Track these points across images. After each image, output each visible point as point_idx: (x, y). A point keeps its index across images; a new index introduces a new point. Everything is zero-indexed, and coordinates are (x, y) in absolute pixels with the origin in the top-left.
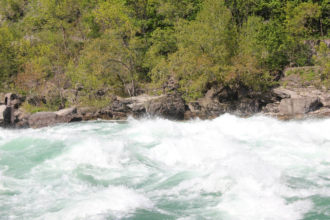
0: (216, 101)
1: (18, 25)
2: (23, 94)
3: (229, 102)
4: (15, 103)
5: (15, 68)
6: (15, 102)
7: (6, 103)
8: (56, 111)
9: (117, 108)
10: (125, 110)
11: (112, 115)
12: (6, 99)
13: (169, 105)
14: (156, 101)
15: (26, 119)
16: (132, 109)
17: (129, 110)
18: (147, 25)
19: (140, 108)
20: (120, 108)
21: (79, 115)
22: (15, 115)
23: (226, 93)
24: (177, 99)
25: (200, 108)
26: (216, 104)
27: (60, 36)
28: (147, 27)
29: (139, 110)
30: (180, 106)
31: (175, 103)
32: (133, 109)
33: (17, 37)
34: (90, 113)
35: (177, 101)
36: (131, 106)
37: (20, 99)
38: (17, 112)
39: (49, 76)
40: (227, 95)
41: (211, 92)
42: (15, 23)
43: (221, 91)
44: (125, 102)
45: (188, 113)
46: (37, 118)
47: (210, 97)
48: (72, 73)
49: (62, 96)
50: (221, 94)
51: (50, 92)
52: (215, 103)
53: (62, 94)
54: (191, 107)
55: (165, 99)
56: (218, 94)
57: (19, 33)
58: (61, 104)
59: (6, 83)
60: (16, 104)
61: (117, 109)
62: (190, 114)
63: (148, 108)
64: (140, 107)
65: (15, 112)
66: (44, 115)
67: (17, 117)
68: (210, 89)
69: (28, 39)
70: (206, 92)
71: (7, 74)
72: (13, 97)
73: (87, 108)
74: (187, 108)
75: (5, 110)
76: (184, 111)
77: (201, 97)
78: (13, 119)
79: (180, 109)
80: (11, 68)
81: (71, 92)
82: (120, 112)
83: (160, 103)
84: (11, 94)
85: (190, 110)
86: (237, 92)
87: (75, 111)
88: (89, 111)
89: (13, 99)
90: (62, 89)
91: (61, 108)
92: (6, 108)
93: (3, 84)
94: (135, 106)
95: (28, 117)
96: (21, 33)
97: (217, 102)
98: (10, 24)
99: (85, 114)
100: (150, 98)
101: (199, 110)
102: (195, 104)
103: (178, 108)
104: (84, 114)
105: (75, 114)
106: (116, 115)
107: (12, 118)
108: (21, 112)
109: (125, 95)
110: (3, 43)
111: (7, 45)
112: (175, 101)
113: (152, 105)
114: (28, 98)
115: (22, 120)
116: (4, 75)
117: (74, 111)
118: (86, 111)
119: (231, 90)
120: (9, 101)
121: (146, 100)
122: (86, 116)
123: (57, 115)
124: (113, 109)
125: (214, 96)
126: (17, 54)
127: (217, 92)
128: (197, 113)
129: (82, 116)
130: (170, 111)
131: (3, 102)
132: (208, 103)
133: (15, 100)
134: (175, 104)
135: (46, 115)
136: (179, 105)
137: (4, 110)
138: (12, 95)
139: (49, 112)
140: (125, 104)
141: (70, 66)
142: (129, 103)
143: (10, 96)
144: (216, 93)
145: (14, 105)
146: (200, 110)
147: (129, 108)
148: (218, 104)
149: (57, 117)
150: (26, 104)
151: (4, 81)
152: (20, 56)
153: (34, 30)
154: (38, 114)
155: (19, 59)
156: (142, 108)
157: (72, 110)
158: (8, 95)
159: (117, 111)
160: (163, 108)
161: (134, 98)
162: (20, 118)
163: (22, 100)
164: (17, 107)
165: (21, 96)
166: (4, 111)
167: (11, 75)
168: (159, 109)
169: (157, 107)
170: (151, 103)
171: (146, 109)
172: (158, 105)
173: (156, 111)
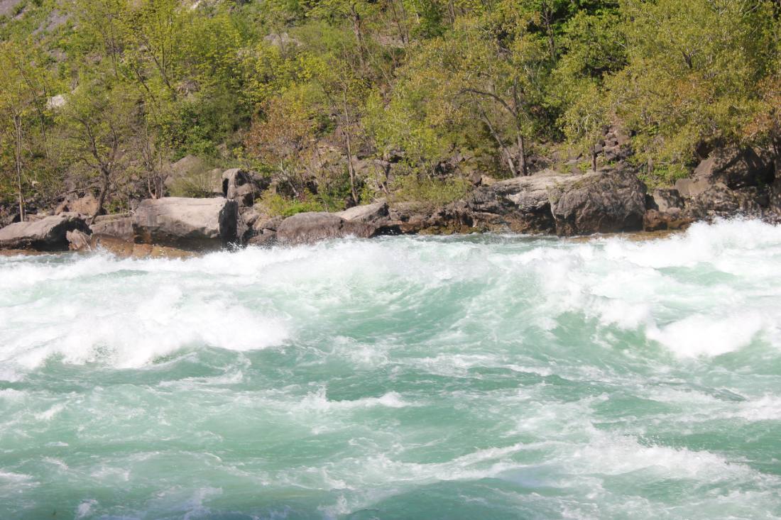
0: (720, 185)
1: (253, 9)
2: (264, 170)
3: (752, 187)
4: (246, 193)
5: (246, 111)
6: (245, 189)
7: (225, 194)
8: (339, 210)
9: (482, 203)
10: (502, 209)
11: (471, 219)
12: (226, 182)
13: (607, 197)
14: (576, 186)
15: (271, 229)
16: (518, 205)
17: (511, 208)
18: (555, 4)
19: (537, 203)
20: (490, 204)
21: (395, 221)
22: (247, 221)
23: (745, 167)
24: (627, 183)
25: (681, 204)
26: (721, 194)
27: (350, 34)
28: (554, 11)
29: (534, 208)
30: (632, 197)
31: (621, 192)
32: (520, 207)
33: (249, 37)
34: (419, 216)
35: (625, 187)
36: (515, 198)
37: (256, 182)
38: (249, 212)
39: (324, 128)
40: (746, 172)
41: (708, 165)
42: (246, 6)
43: (733, 162)
44: (501, 189)
45: (652, 214)
46: (297, 226)
47: (706, 177)
48: (376, 121)
49: (354, 174)
50: (732, 168)
51: (325, 165)
52: (718, 191)
53: (353, 170)
54: (659, 201)
55: (598, 182)
56: (724, 168)
57: (254, 28)
58: (351, 195)
59: (224, 145)
60: (248, 195)
61: (482, 206)
62: (656, 218)
63: (555, 204)
64: (538, 200)
65: (246, 214)
66: (312, 220)
67: (250, 224)
68: (706, 157)
69: (275, 43)
70: (696, 164)
71: (227, 126)
72: (241, 178)
73: (412, 203)
74: (650, 203)
75: (224, 208)
76: (643, 209)
77: (685, 176)
78: (241, 229)
79: (633, 207)
80: (237, 111)
81: (375, 165)
82: (489, 214)
83: (584, 191)
84: (236, 171)
85: (656, 207)
86: (772, 164)
87: (384, 211)
88: (416, 211)
89: (241, 184)
90: (354, 158)
91: (352, 204)
92: (226, 205)
93: (219, 147)
94: (525, 198)
95: (275, 225)
96: (259, 29)
97: (723, 189)
98: (233, 8)
99: (408, 218)
100: (560, 180)
101: (679, 209)
102: (669, 194)
103: (629, 204)
104: (404, 219)
105: (384, 218)
106: (481, 220)
107: (238, 227)
108: (260, 214)
109: (501, 172)
110: (218, 53)
111: (228, 59)
112: (621, 187)
113: (566, 197)
114: (275, 182)
115: (262, 232)
116: (221, 127)
117: (381, 210)
118: (407, 211)
119: (759, 160)
120: (231, 187)
121: (551, 184)
122: (409, 222)
123: (342, 221)
124: (472, 206)
125: (717, 173)
126: (250, 77)
127: (724, 164)
128: (674, 215)
129: (400, 223)
130: (610, 210)
131: (219, 189)
132: (702, 190)
133: (246, 186)
134: (622, 194)
135: (317, 220)
136: (630, 197)
137: (221, 208)
138: (239, 173)
139: (324, 213)
140: (503, 194)
141: (372, 104)
142: (512, 192)
143: (234, 176)
144: (720, 166)
145: (243, 198)
146: (683, 207)
147: (512, 204)
148: (726, 192)
149: (342, 226)
150: (271, 194)
151: (221, 142)
152: (256, 83)
153: (288, 21)
154: (297, 218)
155: (254, 89)
156: (541, 203)
157: (378, 208)
158: (231, 174)
159: (483, 211)
160: (593, 204)
161: (522, 180)
162: (258, 226)
163: (263, 185)
164: (249, 201)
165: (259, 176)
166: (221, 212)
167: (235, 128)
168: (582, 205)
169: (579, 201)
170: (562, 191)
171: (552, 205)
172: (581, 196)
173: (574, 211)
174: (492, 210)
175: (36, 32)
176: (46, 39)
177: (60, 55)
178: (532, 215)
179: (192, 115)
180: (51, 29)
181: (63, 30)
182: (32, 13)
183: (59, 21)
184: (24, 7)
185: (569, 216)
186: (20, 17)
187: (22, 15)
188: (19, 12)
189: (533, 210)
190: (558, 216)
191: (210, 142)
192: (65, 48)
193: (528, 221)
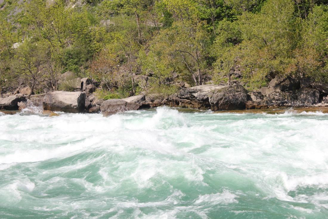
0: (278, 90)
1: (97, 9)
2: (98, 79)
3: (290, 91)
4: (90, 88)
5: (92, 53)
6: (90, 86)
7: (81, 89)
9: (183, 95)
10: (191, 99)
11: (179, 102)
12: (82, 83)
13: (231, 96)
14: (219, 91)
15: (99, 104)
16: (196, 98)
17: (194, 98)
18: (216, 13)
19: (204, 97)
20: (186, 96)
21: (148, 101)
22: (90, 100)
23: (288, 83)
24: (239, 90)
25: (262, 97)
26: (278, 94)
27: (134, 22)
28: (215, 16)
29: (203, 99)
30: (242, 96)
31: (237, 94)
32: (197, 98)
33: (94, 22)
34: (158, 100)
35: (239, 92)
36: (195, 95)
37: (94, 83)
38: (91, 96)
39: (122, 62)
40: (289, 85)
41: (274, 81)
42: (94, 7)
43: (284, 81)
44: (190, 91)
45: (249, 103)
47: (273, 87)
49: (134, 81)
50: (283, 83)
51: (123, 76)
52: (276, 93)
53: (133, 79)
54: (253, 97)
55: (228, 89)
56: (280, 83)
58: (132, 90)
59: (83, 67)
60: (91, 89)
61: (183, 97)
62: (251, 104)
63: (210, 98)
64: (205, 96)
65: (89, 97)
66: (114, 102)
67: (91, 101)
68: (274, 78)
70: (270, 80)
71: (84, 59)
72: (89, 82)
73: (156, 95)
74: (249, 98)
76: (246, 100)
77: (264, 86)
78: (87, 103)
79: (242, 100)
80: (88, 53)
81: (142, 78)
82: (186, 100)
83: (222, 93)
84: (86, 78)
85: (251, 99)
86: (299, 82)
87: (144, 99)
88: (157, 98)
89: (88, 84)
90: (134, 74)
91: (132, 94)
93: (80, 68)
94: (199, 95)
97: (278, 92)
98: (89, 8)
99: (154, 101)
100: (213, 88)
101: (261, 100)
102: (257, 94)
103: (240, 98)
104: (152, 101)
105: (144, 101)
106: (183, 103)
108: (95, 98)
109: (192, 83)
110: (81, 29)
111: (85, 32)
112: (237, 92)
113: (215, 95)
114: (102, 83)
115: (95, 106)
116: (81, 60)
117: (142, 98)
118: (153, 98)
119: (294, 80)
120: (84, 85)
121: (209, 90)
122: (154, 103)
123: (126, 103)
124: (179, 96)
125: (277, 86)
126: (93, 39)
127: (280, 81)
128: (258, 103)
129: (151, 103)
130: (233, 101)
131: (79, 87)
132: (271, 92)
133: (90, 85)
134: (237, 95)
135: (116, 102)
136: (241, 96)
137: (79, 96)
138: (87, 80)
139: (119, 100)
140: (191, 93)
141: (141, 54)
142: (194, 92)
143: (85, 81)
144: (278, 83)
145: (89, 90)
146: (263, 99)
147: (194, 97)
148: (280, 93)
149: (126, 105)
150: (99, 90)
151: (81, 65)
152: (96, 42)
153: (111, 14)
154: (109, 101)
155: (95, 44)
156: (206, 97)
157: (141, 97)
158: (84, 80)
159: (184, 99)
160: (225, 99)
161: (199, 87)
162: (94, 103)
163: (97, 85)
164: (91, 91)
165: (95, 81)
166: (78, 98)
167: (87, 60)
168: (221, 99)
169: (220, 97)
170: (214, 93)
171: (209, 99)
172: (221, 95)
173: (218, 101)
174: (187, 98)
175: (9, 15)
176: (13, 18)
177: (18, 25)
178: (202, 102)
179: (70, 54)
180: (15, 14)
181: (20, 15)
182: (8, 7)
183: (18, 11)
184: (4, 5)
185: (216, 103)
186: (2, 9)
187: (4, 8)
188: (2, 7)
189: (203, 100)
190: (212, 103)
191: (77, 66)
192: (21, 23)
193: (201, 104)
